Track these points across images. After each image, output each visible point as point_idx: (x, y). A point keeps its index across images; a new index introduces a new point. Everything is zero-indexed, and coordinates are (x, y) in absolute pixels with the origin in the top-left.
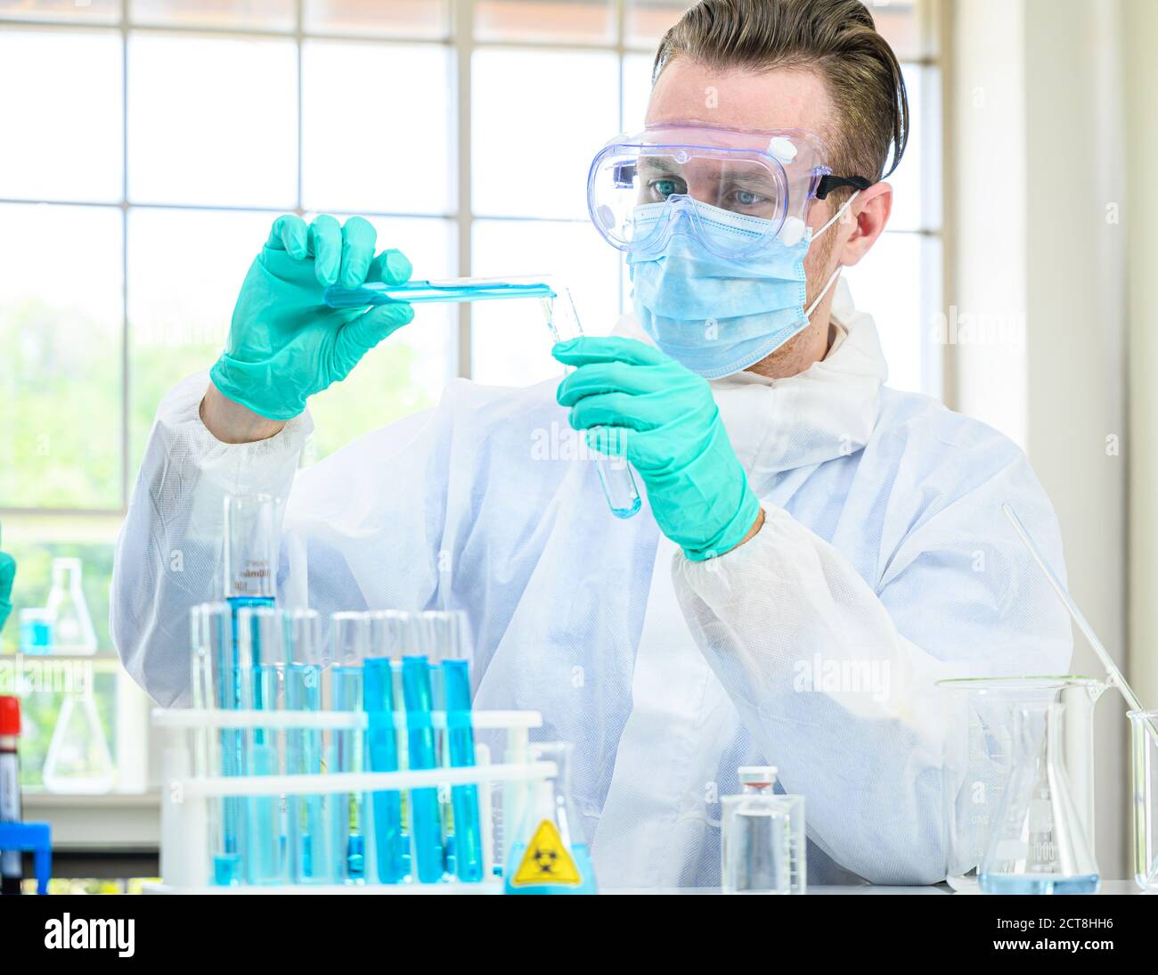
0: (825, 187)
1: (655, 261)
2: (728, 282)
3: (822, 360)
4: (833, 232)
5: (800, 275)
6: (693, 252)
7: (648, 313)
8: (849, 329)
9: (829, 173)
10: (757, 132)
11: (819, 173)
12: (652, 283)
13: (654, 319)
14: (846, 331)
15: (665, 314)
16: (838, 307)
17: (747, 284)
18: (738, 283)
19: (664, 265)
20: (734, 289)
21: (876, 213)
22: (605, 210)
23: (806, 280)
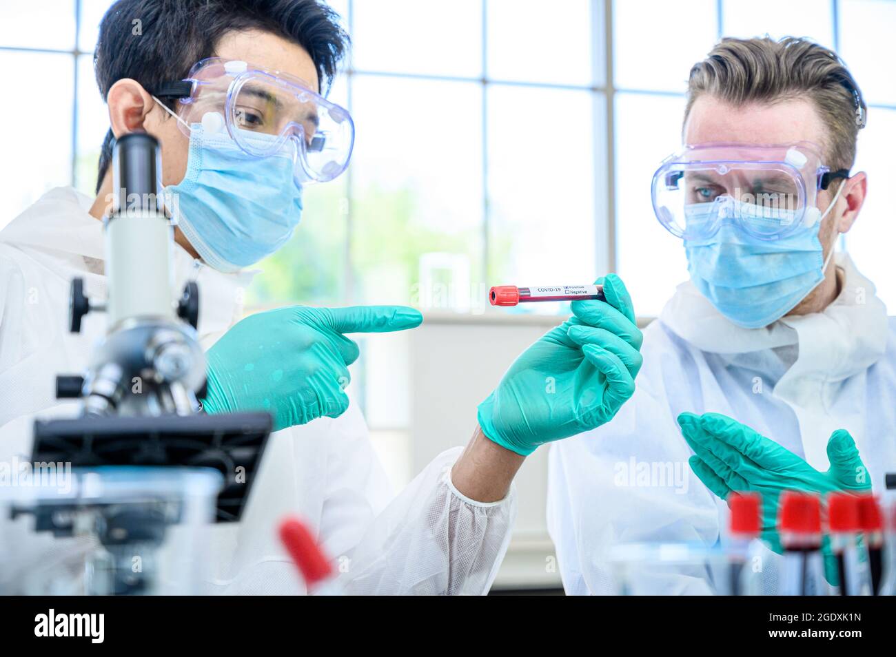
0: (825, 182)
1: (708, 246)
2: (766, 257)
4: (833, 212)
5: (817, 247)
6: (741, 238)
7: (706, 284)
9: (828, 171)
10: (775, 146)
11: (822, 172)
12: (708, 261)
13: (712, 289)
15: (721, 285)
17: (781, 256)
18: (773, 257)
19: (717, 250)
20: (771, 261)
21: (857, 193)
22: (664, 209)
23: (822, 249)
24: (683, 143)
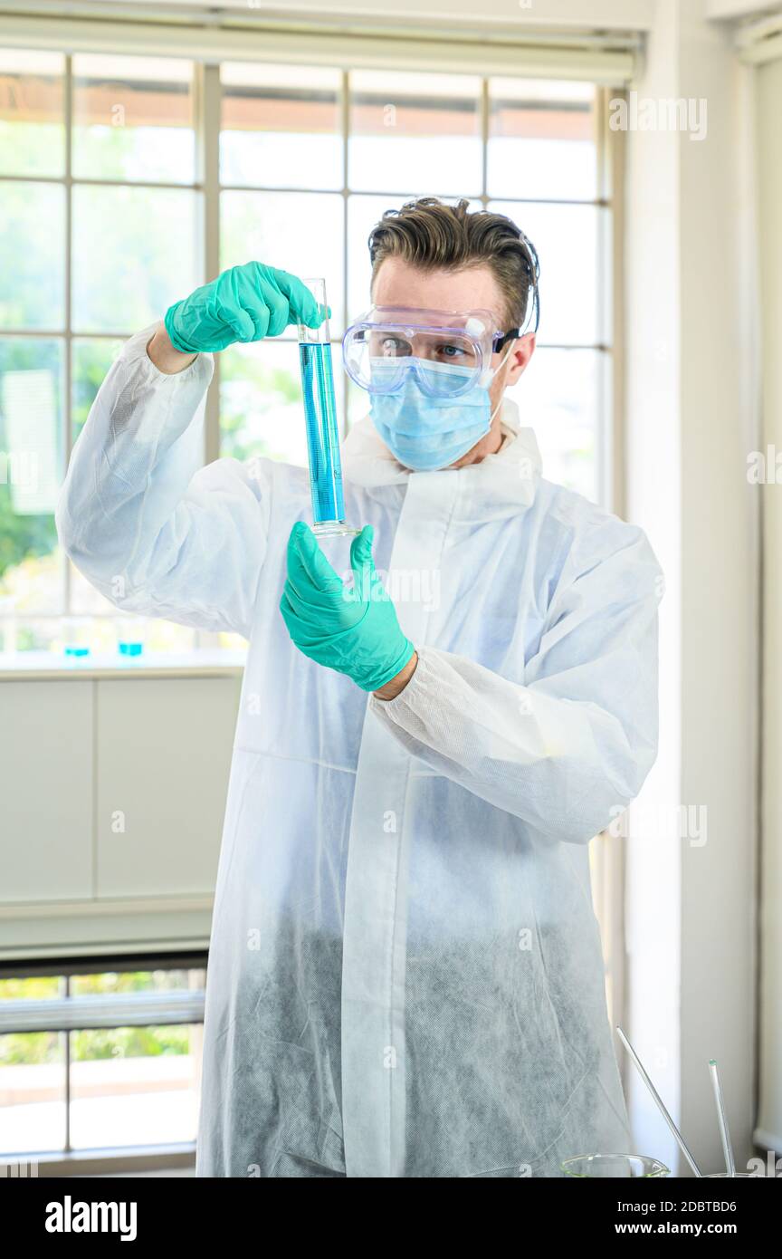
0: (499, 346)
1: (393, 397)
3: (496, 452)
4: (503, 370)
5: (487, 402)
7: (387, 429)
8: (517, 432)
9: (502, 334)
10: (456, 315)
11: (497, 337)
12: (392, 410)
13: (393, 435)
14: (515, 434)
15: (402, 432)
16: (507, 418)
19: (401, 401)
21: (525, 350)
23: (490, 404)
24: (372, 303)
